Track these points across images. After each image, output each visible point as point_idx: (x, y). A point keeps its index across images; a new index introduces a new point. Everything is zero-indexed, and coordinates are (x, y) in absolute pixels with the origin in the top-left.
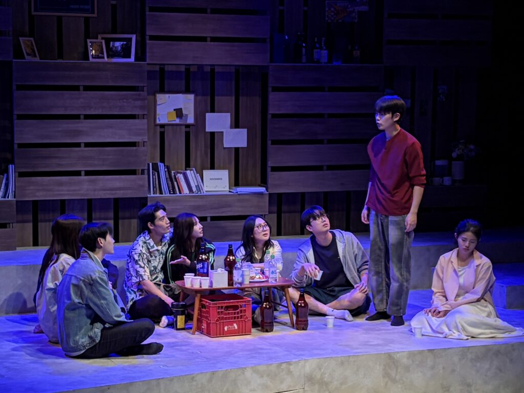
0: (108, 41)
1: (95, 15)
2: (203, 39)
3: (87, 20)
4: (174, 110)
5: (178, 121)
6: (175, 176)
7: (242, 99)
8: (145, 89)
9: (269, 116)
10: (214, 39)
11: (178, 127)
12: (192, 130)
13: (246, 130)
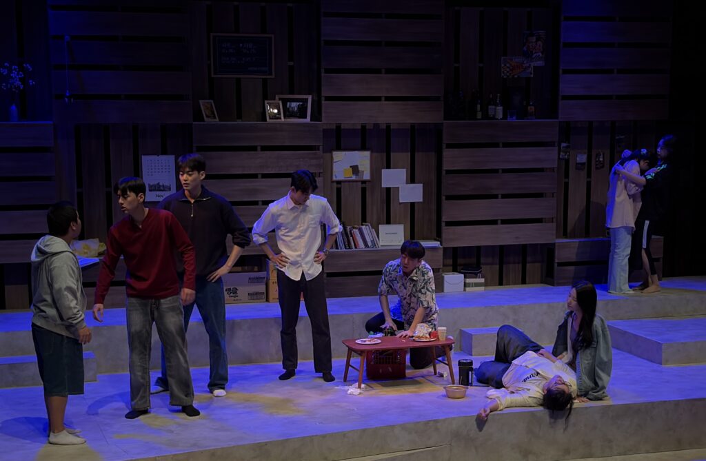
0: (285, 101)
1: (273, 77)
2: (378, 99)
3: (265, 81)
4: (351, 167)
5: (354, 178)
6: (350, 231)
7: (418, 156)
8: (321, 148)
9: (444, 172)
10: (387, 99)
11: (355, 183)
12: (367, 186)
13: (422, 185)
